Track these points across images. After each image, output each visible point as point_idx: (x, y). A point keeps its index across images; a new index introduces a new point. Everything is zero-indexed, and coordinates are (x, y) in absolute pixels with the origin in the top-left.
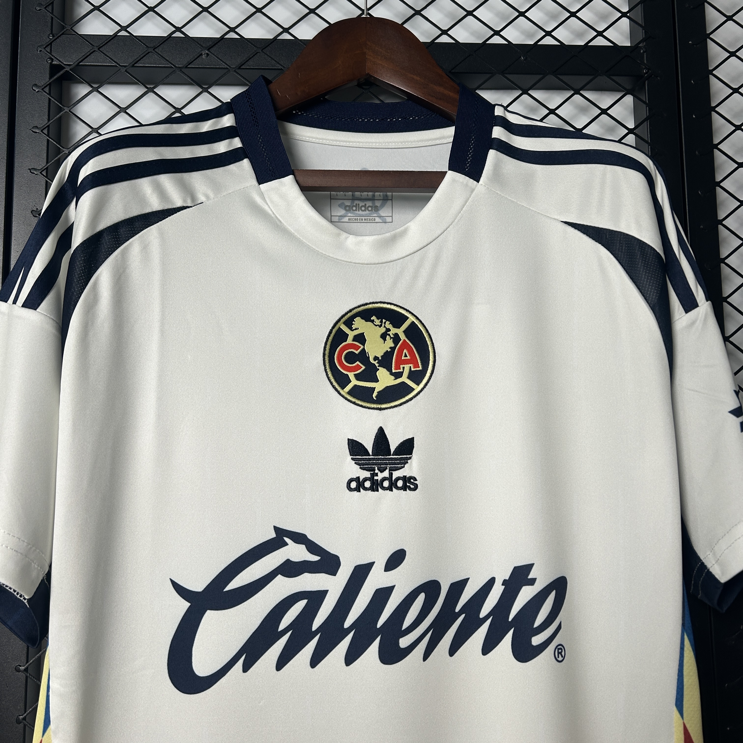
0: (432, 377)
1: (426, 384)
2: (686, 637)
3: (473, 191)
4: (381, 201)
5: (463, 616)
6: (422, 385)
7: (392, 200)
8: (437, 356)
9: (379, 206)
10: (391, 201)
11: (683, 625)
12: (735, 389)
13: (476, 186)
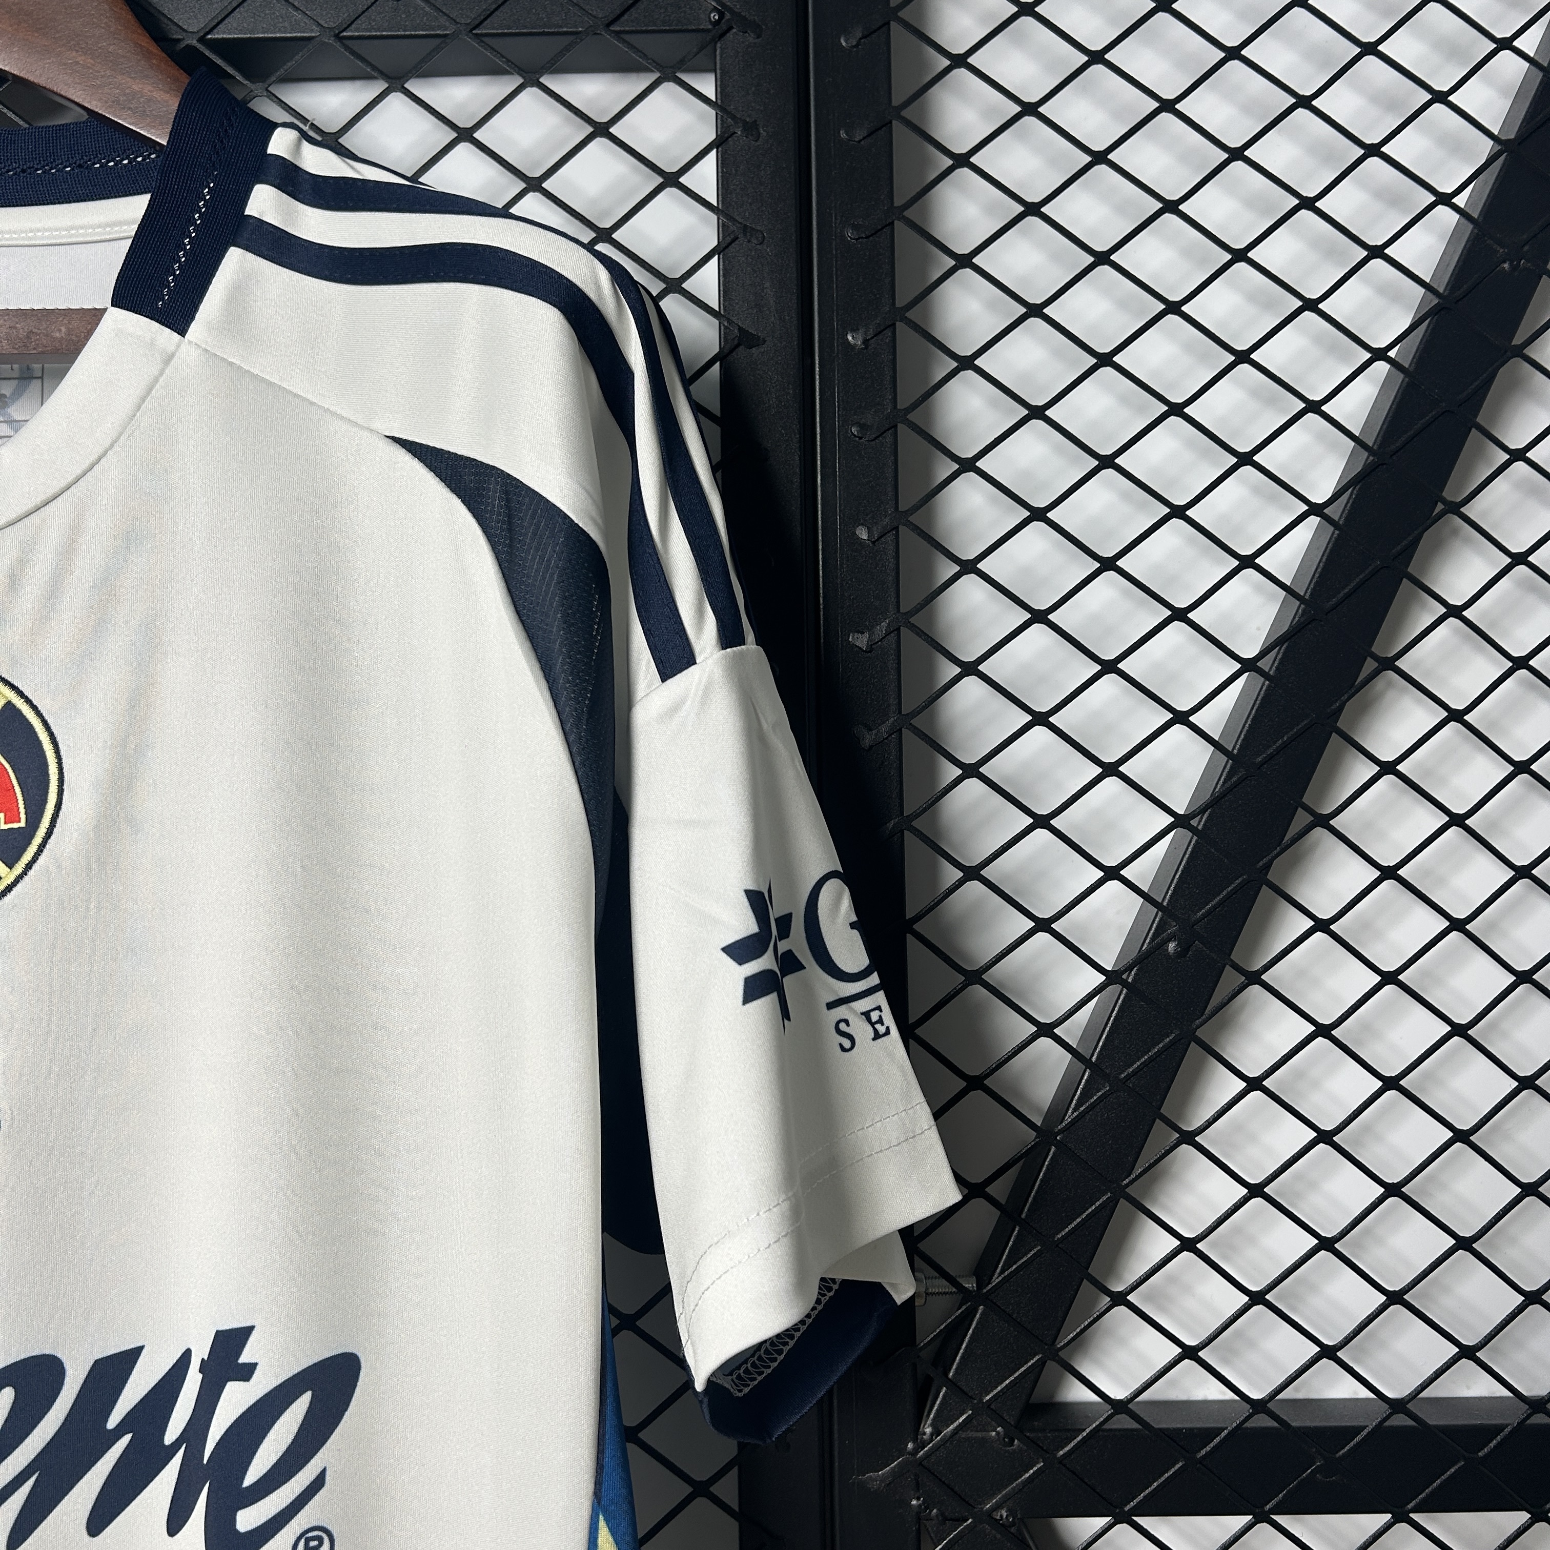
0: (47, 846)
1: (29, 866)
2: (602, 1524)
3: (169, 359)
4: (15, 382)
5: (127, 1438)
6: (19, 868)
7: (42, 378)
8: (65, 793)
9: (8, 394)
10: (40, 381)
11: (597, 1494)
12: (751, 887)
13: (178, 346)
